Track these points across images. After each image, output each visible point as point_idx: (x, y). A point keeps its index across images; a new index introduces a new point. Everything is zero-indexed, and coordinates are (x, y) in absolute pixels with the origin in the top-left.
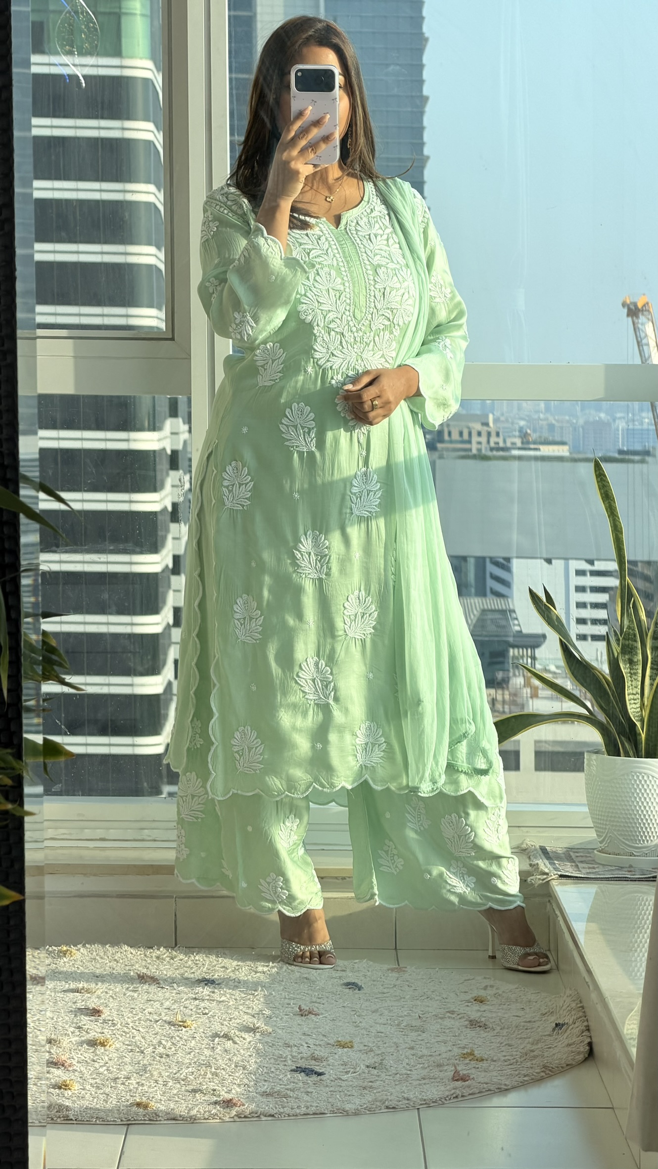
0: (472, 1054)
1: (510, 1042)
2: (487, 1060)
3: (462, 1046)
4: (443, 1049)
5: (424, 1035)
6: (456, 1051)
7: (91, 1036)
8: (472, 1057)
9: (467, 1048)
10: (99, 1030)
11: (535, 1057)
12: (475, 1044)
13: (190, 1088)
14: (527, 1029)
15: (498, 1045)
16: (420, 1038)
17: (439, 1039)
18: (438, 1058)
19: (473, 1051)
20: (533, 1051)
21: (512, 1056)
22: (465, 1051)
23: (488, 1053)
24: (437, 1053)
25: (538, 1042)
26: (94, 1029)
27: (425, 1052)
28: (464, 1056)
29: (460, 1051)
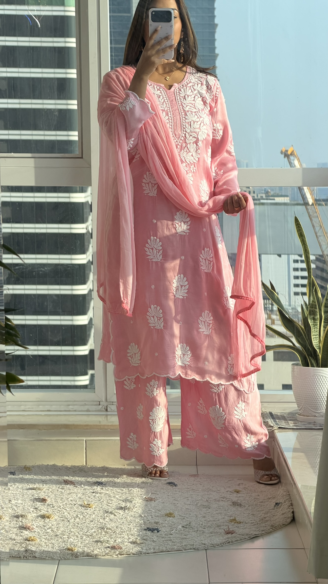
0: (235, 520)
1: (253, 513)
2: (243, 523)
3: (230, 515)
4: (220, 517)
5: (210, 510)
6: (227, 518)
7: (42, 513)
8: (235, 521)
9: (232, 517)
10: (46, 510)
11: (267, 521)
12: (236, 514)
13: (95, 540)
14: (261, 506)
15: (247, 515)
16: (208, 511)
17: (218, 512)
18: (218, 522)
19: (235, 518)
20: (265, 518)
21: (255, 520)
22: (232, 518)
23: (243, 519)
24: (217, 520)
25: (267, 513)
26: (44, 509)
27: (211, 519)
28: (231, 521)
29: (229, 518)
